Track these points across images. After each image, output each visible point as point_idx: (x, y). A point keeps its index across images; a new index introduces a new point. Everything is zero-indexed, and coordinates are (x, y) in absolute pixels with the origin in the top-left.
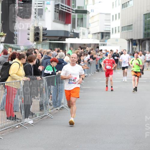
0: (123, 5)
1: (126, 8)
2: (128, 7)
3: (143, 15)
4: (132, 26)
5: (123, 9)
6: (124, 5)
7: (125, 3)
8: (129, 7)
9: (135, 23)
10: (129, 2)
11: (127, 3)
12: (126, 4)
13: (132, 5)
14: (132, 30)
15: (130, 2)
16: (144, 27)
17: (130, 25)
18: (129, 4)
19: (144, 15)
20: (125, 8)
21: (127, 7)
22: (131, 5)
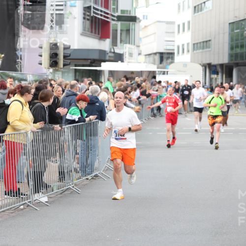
0: (195, 7)
1: (200, 13)
2: (203, 12)
3: (228, 24)
4: (210, 42)
5: (196, 14)
6: (197, 9)
7: (198, 5)
8: (205, 10)
9: (215, 38)
10: (204, 3)
11: (201, 4)
12: (200, 6)
13: (211, 8)
14: (210, 49)
15: (206, 3)
16: (229, 44)
17: (207, 42)
18: (205, 5)
19: (230, 23)
20: (198, 12)
21: (201, 11)
22: (209, 8)
